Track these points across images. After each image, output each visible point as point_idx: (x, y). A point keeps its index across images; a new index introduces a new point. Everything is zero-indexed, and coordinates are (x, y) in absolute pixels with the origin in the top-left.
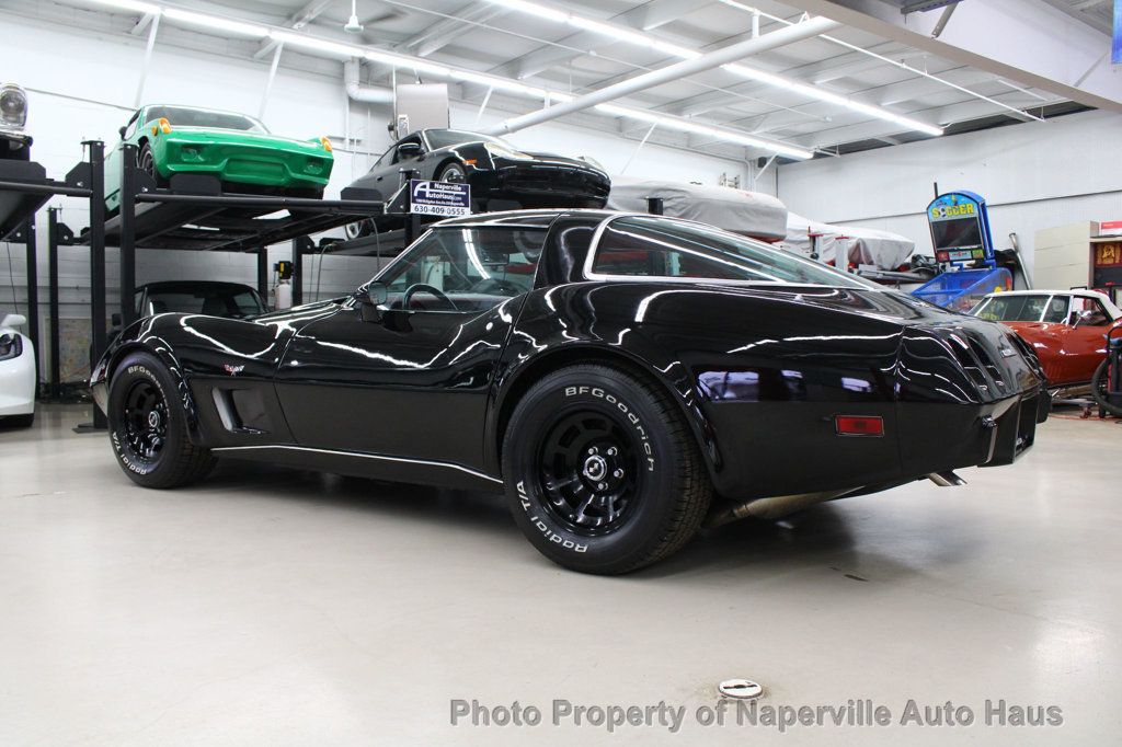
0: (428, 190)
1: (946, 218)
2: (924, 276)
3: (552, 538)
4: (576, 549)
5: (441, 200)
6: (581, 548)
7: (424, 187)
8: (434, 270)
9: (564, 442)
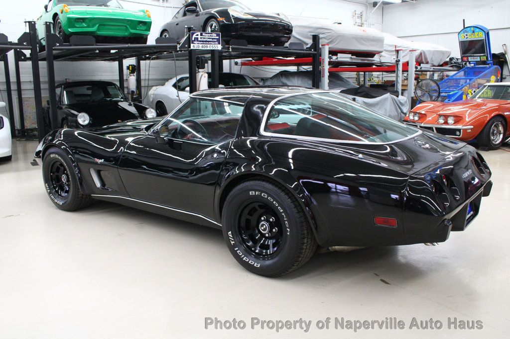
0: (199, 37)
1: (468, 39)
2: (455, 69)
3: (244, 259)
4: (255, 265)
5: (206, 41)
6: (257, 265)
7: (197, 35)
8: (203, 76)
9: (250, 214)
